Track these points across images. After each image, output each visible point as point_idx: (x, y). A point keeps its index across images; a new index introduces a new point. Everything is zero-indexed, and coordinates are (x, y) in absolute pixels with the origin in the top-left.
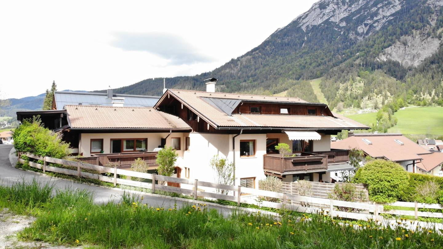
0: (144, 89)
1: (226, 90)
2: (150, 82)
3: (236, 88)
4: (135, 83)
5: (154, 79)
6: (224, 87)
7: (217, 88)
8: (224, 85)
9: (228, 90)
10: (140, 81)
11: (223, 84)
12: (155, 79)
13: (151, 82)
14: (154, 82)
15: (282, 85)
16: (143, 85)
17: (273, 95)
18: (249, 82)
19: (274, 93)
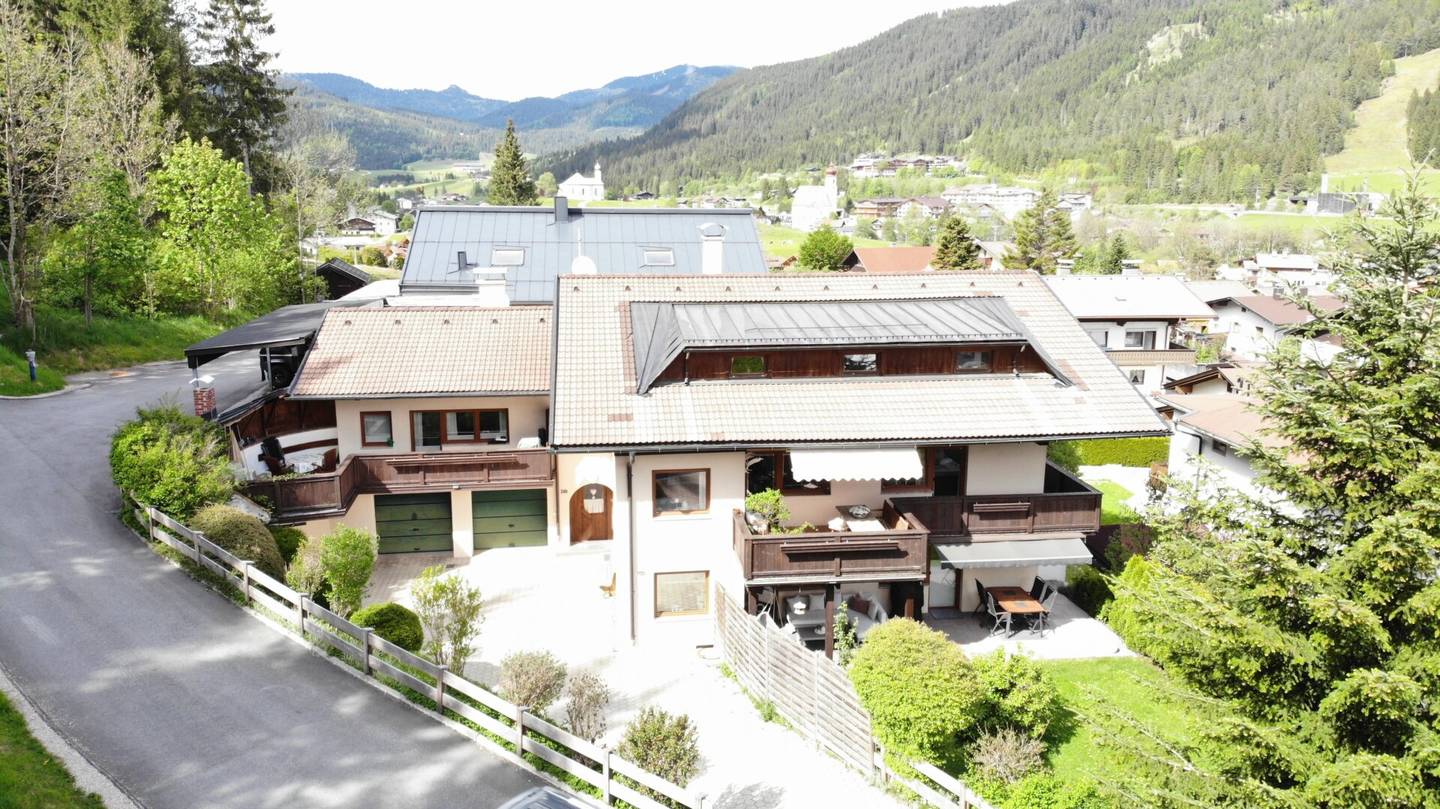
0: (907, 53)
1: (1202, 41)
2: (926, 27)
3: (1247, 33)
4: (877, 35)
5: (940, 16)
6: (1196, 31)
7: (1170, 38)
8: (1199, 25)
9: (1211, 43)
10: (893, 26)
11: (1195, 20)
12: (944, 13)
13: (932, 27)
14: (941, 26)
15: (1433, 22)
16: (904, 36)
17: (1396, 61)
18: (1303, 7)
19: (1401, 55)
